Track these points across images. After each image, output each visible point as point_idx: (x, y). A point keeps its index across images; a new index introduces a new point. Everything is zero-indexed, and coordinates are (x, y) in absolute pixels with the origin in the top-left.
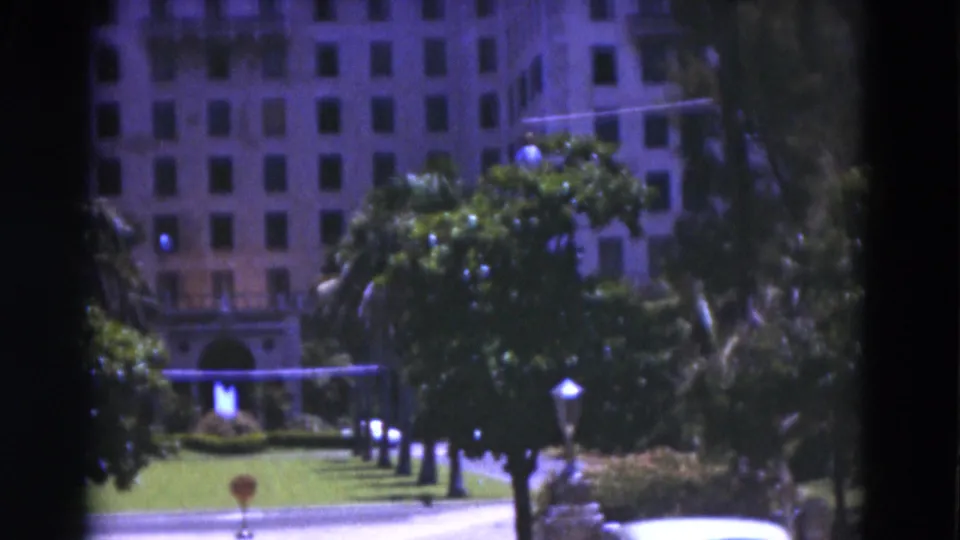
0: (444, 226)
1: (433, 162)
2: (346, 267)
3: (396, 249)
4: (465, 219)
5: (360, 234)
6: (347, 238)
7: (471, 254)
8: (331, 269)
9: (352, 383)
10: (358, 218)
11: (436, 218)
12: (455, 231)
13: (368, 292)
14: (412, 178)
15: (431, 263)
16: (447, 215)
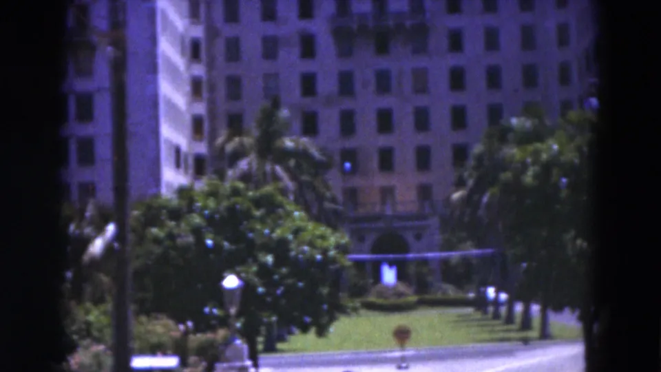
0: (536, 153)
1: (528, 110)
2: (471, 182)
3: (504, 169)
4: (550, 148)
5: (480, 158)
6: (471, 162)
7: (555, 171)
8: (460, 183)
9: (474, 262)
10: (478, 149)
11: (530, 148)
12: (544, 156)
13: (485, 199)
14: (514, 121)
15: (528, 178)
16: (538, 145)
